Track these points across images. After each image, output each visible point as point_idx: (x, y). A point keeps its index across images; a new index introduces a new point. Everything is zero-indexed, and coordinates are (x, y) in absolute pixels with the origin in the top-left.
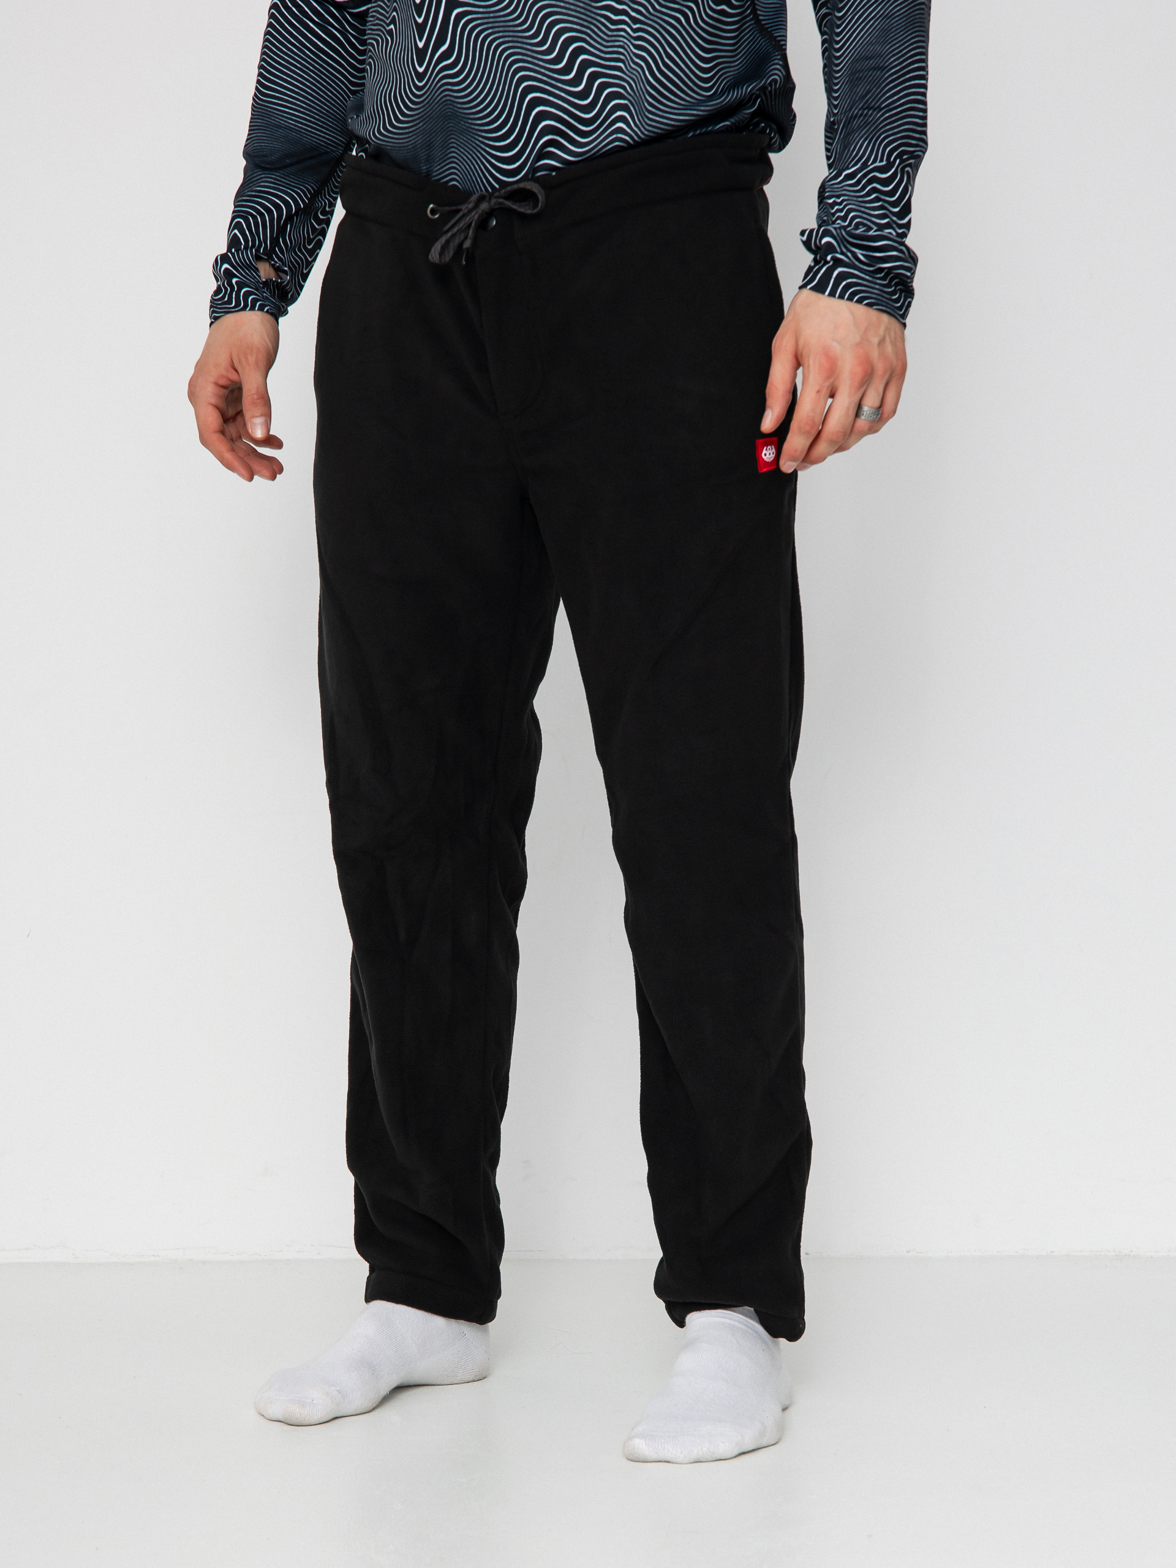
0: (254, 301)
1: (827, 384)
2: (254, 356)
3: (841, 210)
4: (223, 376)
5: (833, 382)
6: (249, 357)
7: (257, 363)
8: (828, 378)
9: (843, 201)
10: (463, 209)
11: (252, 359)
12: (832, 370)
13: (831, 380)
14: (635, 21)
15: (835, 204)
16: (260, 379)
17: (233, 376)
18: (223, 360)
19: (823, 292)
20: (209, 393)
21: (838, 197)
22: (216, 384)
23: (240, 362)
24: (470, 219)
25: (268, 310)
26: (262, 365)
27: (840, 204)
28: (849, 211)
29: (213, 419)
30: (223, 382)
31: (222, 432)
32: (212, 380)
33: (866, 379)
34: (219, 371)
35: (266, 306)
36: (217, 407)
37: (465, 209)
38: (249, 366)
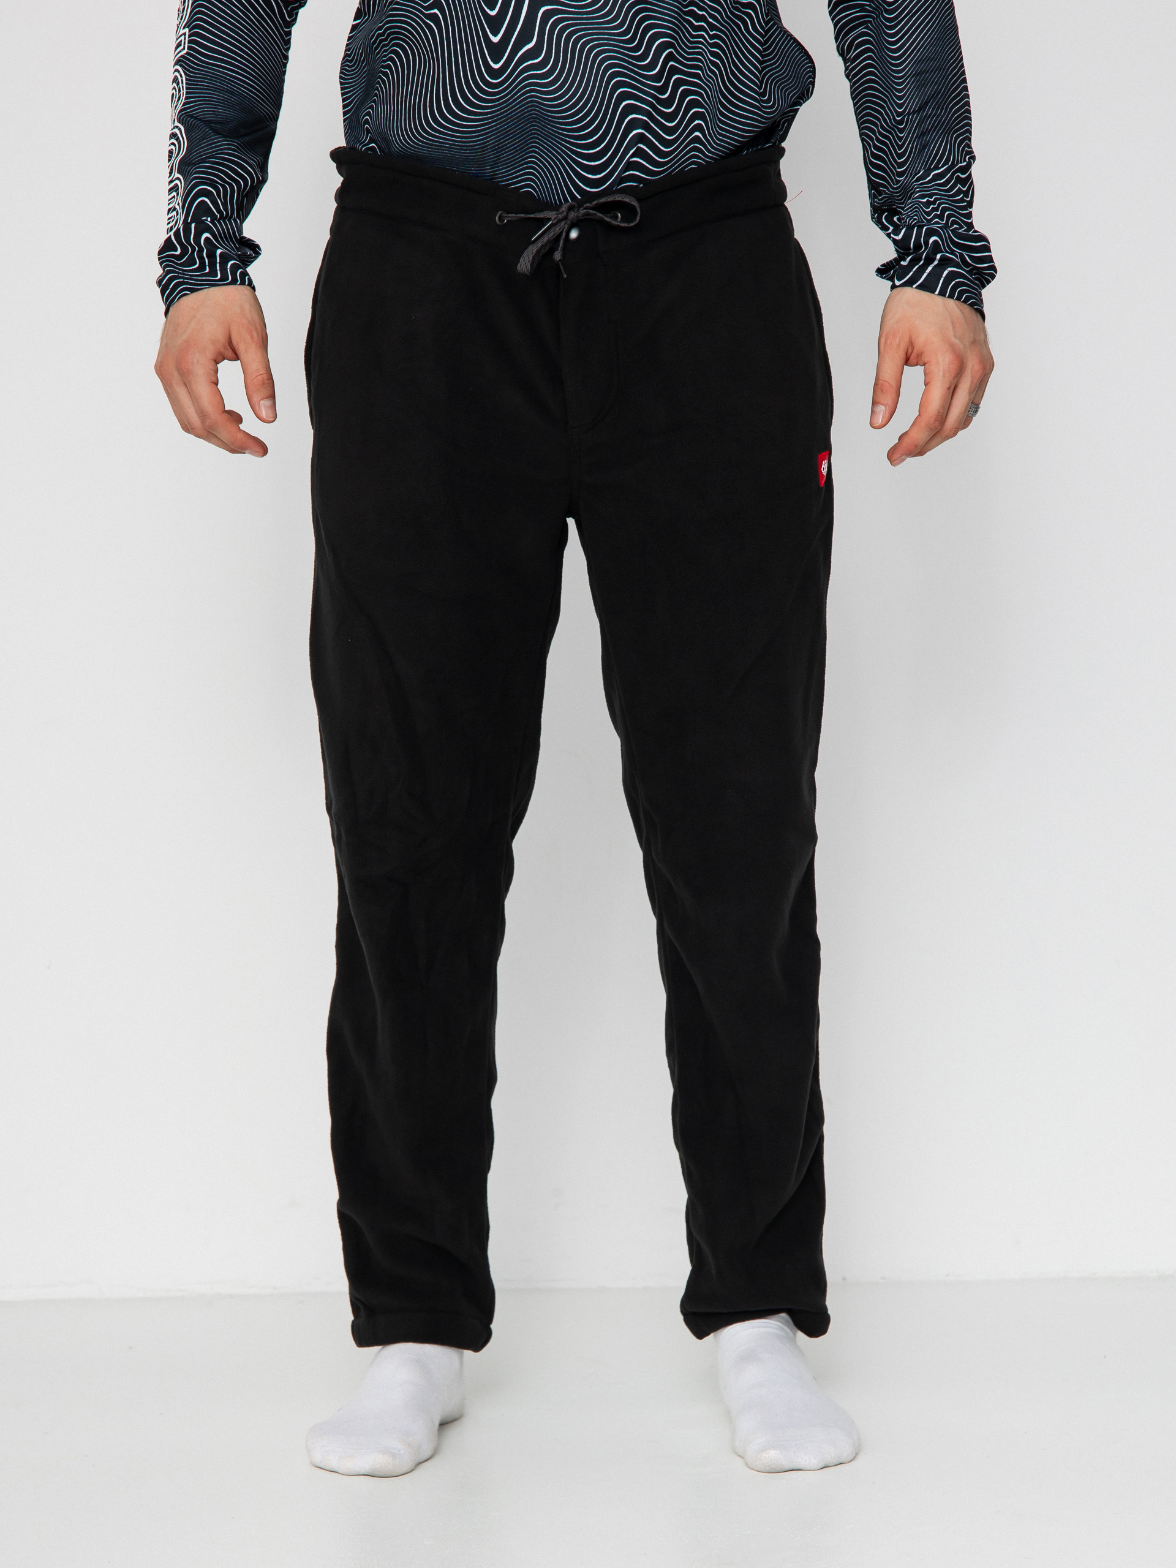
2: (260, 333)
3: (936, 209)
6: (255, 334)
7: (262, 341)
9: (936, 200)
10: (553, 219)
11: (258, 336)
14: (712, 27)
15: (928, 203)
18: (221, 336)
19: (933, 292)
21: (931, 196)
23: (242, 339)
24: (560, 229)
27: (934, 203)
28: (944, 210)
32: (211, 356)
34: (217, 347)
37: (555, 219)
38: (256, 343)
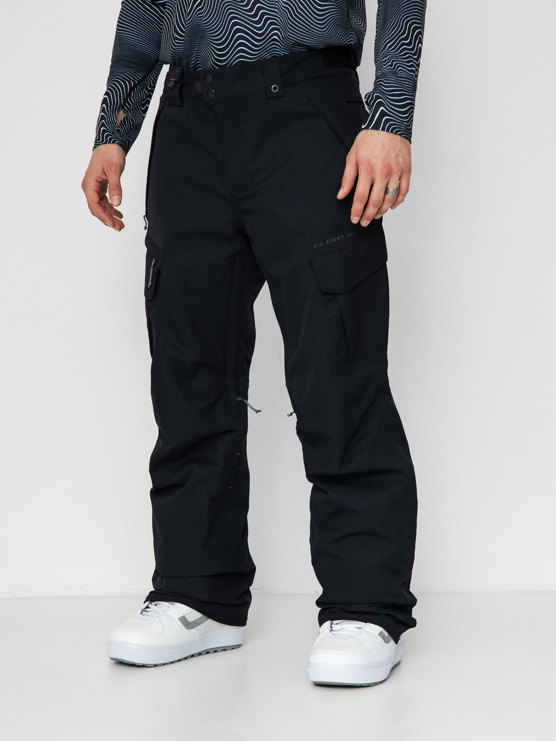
0: (110, 139)
1: (369, 177)
2: (114, 167)
4: (100, 177)
5: (373, 176)
6: (112, 168)
7: (115, 171)
8: (370, 174)
11: (113, 169)
12: (371, 171)
13: (371, 175)
16: (117, 178)
17: (104, 177)
18: (99, 169)
20: (93, 185)
22: (97, 181)
23: (107, 170)
25: (117, 143)
26: (118, 172)
29: (95, 198)
30: (100, 180)
31: (99, 203)
32: (94, 179)
33: (388, 174)
34: (97, 174)
35: (117, 141)
36: (97, 192)
38: (112, 172)
